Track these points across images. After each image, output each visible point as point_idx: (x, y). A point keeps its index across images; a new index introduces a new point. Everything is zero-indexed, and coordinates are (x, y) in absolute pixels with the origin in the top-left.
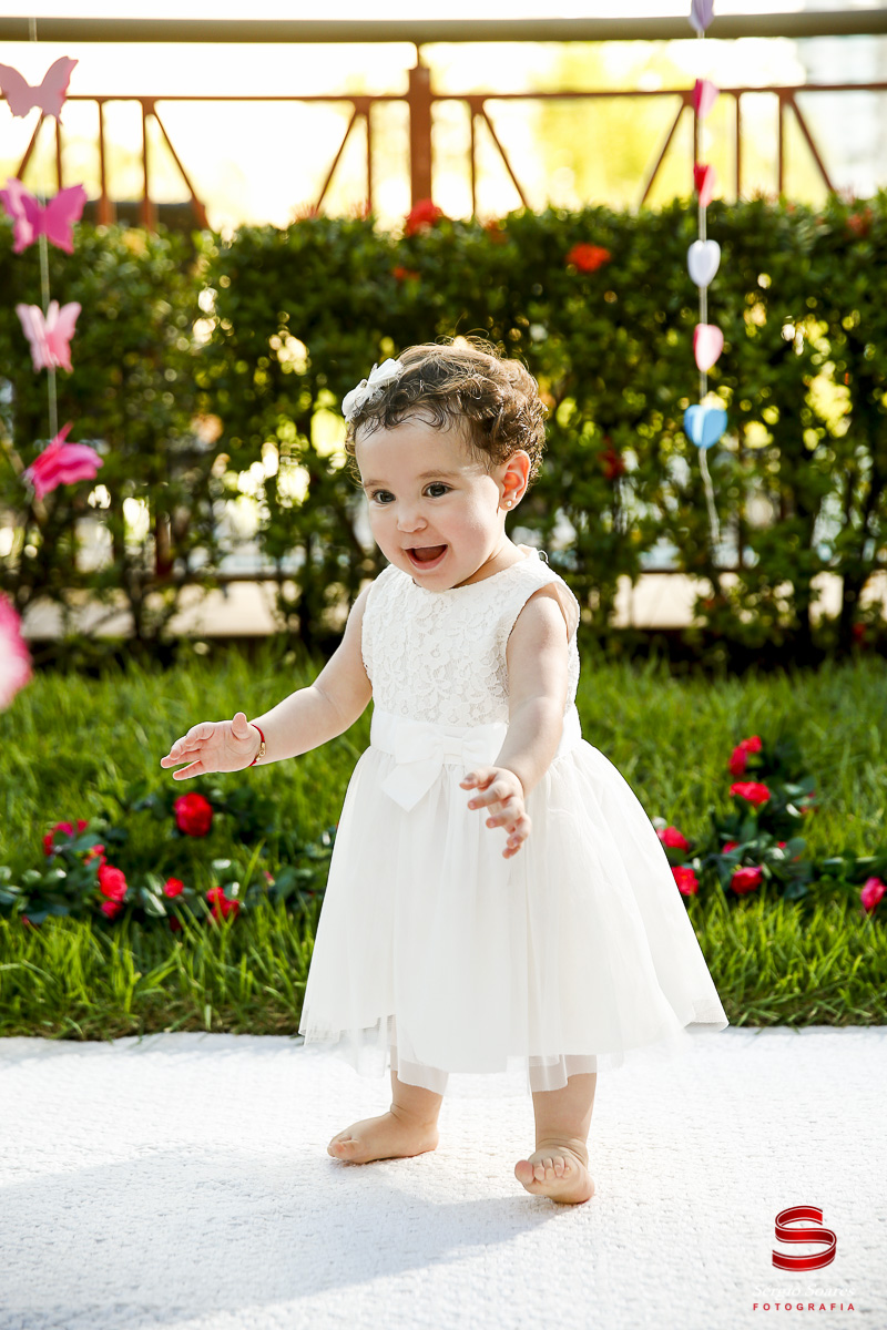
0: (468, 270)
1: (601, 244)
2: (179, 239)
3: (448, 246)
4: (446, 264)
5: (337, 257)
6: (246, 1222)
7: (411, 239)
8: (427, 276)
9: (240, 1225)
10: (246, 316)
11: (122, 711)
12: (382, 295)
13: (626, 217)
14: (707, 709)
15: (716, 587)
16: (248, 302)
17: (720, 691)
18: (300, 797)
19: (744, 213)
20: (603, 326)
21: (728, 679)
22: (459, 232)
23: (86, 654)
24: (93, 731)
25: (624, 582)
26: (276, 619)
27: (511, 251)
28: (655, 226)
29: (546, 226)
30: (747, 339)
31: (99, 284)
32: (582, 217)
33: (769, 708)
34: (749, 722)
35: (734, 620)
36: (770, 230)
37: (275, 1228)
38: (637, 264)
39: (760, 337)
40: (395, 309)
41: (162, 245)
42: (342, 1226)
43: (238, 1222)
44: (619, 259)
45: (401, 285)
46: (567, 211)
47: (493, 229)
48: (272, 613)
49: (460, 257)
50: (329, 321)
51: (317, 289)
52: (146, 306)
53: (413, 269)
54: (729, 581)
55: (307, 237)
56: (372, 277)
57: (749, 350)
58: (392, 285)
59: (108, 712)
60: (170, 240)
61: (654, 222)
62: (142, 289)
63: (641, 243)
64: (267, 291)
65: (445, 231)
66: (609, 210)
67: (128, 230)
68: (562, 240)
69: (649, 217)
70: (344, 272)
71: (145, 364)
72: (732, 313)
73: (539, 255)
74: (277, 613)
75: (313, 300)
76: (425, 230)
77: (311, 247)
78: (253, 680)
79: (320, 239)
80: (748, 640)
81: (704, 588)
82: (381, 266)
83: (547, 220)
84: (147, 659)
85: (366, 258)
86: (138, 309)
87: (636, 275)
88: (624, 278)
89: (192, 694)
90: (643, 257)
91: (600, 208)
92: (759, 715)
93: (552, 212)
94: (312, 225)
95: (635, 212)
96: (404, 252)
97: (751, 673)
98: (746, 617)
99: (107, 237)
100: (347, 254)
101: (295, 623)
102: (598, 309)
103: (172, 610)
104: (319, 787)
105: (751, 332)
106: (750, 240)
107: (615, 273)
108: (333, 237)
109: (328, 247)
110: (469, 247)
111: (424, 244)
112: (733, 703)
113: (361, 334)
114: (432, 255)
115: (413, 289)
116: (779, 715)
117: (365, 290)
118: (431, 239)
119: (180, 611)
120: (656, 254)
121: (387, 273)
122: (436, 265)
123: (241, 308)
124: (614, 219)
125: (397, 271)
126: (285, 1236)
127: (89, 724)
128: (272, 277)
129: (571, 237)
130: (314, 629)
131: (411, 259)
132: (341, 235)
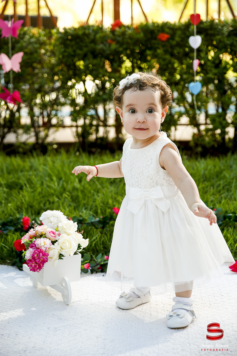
0: (129, 41)
1: (167, 33)
2: (47, 31)
3: (123, 34)
4: (123, 39)
5: (92, 37)
6: (59, 330)
7: (113, 31)
8: (118, 42)
9: (57, 331)
10: (66, 54)
11: (31, 168)
12: (105, 48)
13: (175, 24)
14: (195, 168)
15: (199, 130)
16: (67, 50)
17: (199, 162)
18: (80, 194)
19: (208, 24)
20: (168, 57)
21: (201, 158)
22: (127, 29)
23: (23, 148)
24: (23, 173)
25: (173, 128)
26: (75, 138)
27: (142, 35)
28: (183, 28)
29: (152, 28)
30: (209, 60)
31: (24, 44)
32: (162, 25)
33: (213, 168)
34: (207, 172)
35: (204, 140)
36: (215, 29)
37: (67, 331)
38: (177, 39)
39: (212, 60)
40: (108, 52)
41: (43, 33)
42: (87, 330)
43: (57, 330)
44: (172, 37)
45: (110, 45)
46: (158, 23)
47: (137, 29)
48: (74, 136)
49: (127, 37)
50: (90, 55)
51: (86, 46)
52: (38, 50)
53: (113, 40)
54: (202, 128)
55: (83, 31)
56: (102, 43)
57: (209, 64)
58: (108, 45)
59: (27, 168)
60: (45, 31)
61: (182, 27)
62: (37, 46)
63: (179, 33)
64: (72, 47)
65: (123, 29)
66: (170, 23)
67: (33, 28)
68: (156, 31)
69: (181, 25)
70: (94, 41)
71: (39, 66)
72: (204, 53)
73: (149, 36)
74: (76, 137)
75: (85, 49)
76: (117, 29)
77: (84, 34)
78: (68, 158)
79: (87, 32)
80: (208, 146)
81: (195, 131)
82: (104, 39)
83: (152, 26)
84: (39, 152)
85: (100, 37)
86: (36, 51)
87: (177, 42)
88: (174, 43)
89: (50, 163)
90: (179, 37)
91: (167, 22)
92: (210, 170)
93: (153, 23)
94: (85, 27)
95: (177, 24)
96: (111, 35)
97: (208, 156)
98: (207, 139)
99: (27, 30)
100: (95, 36)
101: (81, 139)
102: (166, 52)
103: (47, 136)
104: (85, 191)
105: (210, 58)
106: (210, 32)
107: (171, 41)
108: (91, 31)
109: (89, 34)
110: (130, 34)
111: (117, 33)
112: (203, 166)
113: (99, 59)
114: (119, 36)
115: (114, 46)
116: (216, 170)
117: (100, 46)
118: (119, 31)
119: (49, 136)
120: (183, 36)
121: (106, 41)
122: (120, 39)
123: (65, 51)
124: (171, 26)
125: (109, 41)
126: (70, 333)
127: (22, 171)
128: (73, 43)
129: (159, 31)
130: (86, 141)
131: (113, 37)
132: (93, 30)
